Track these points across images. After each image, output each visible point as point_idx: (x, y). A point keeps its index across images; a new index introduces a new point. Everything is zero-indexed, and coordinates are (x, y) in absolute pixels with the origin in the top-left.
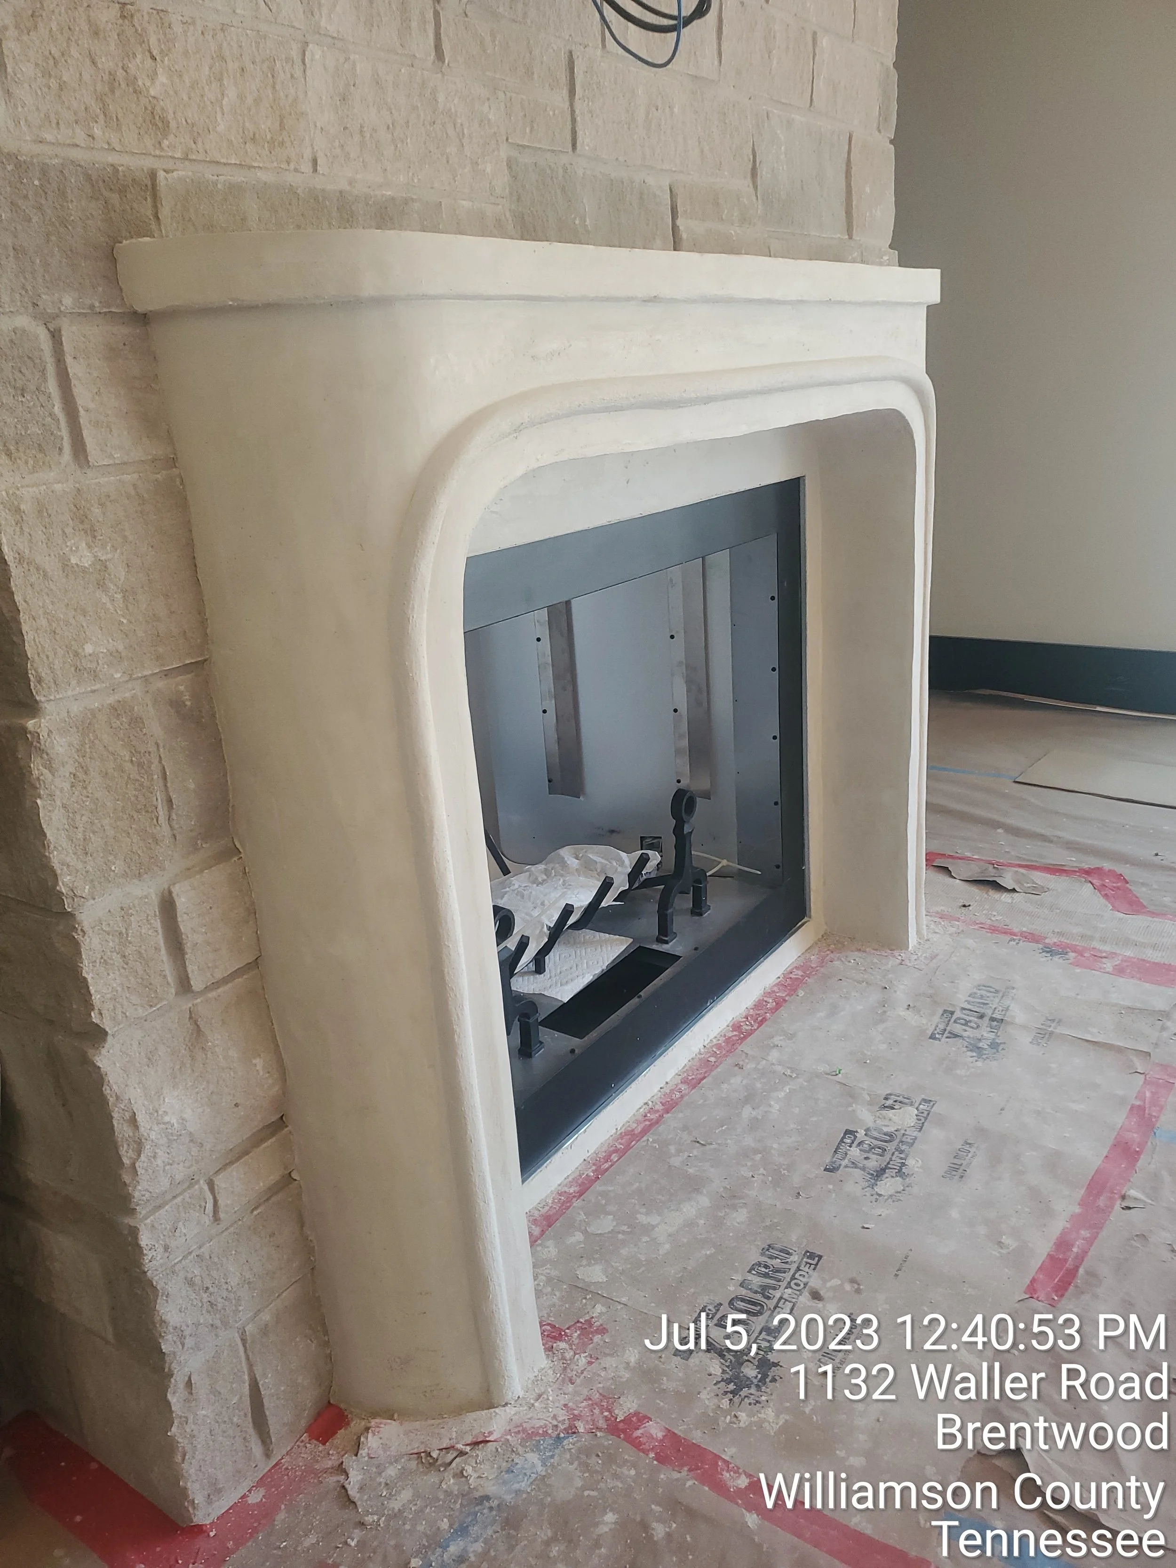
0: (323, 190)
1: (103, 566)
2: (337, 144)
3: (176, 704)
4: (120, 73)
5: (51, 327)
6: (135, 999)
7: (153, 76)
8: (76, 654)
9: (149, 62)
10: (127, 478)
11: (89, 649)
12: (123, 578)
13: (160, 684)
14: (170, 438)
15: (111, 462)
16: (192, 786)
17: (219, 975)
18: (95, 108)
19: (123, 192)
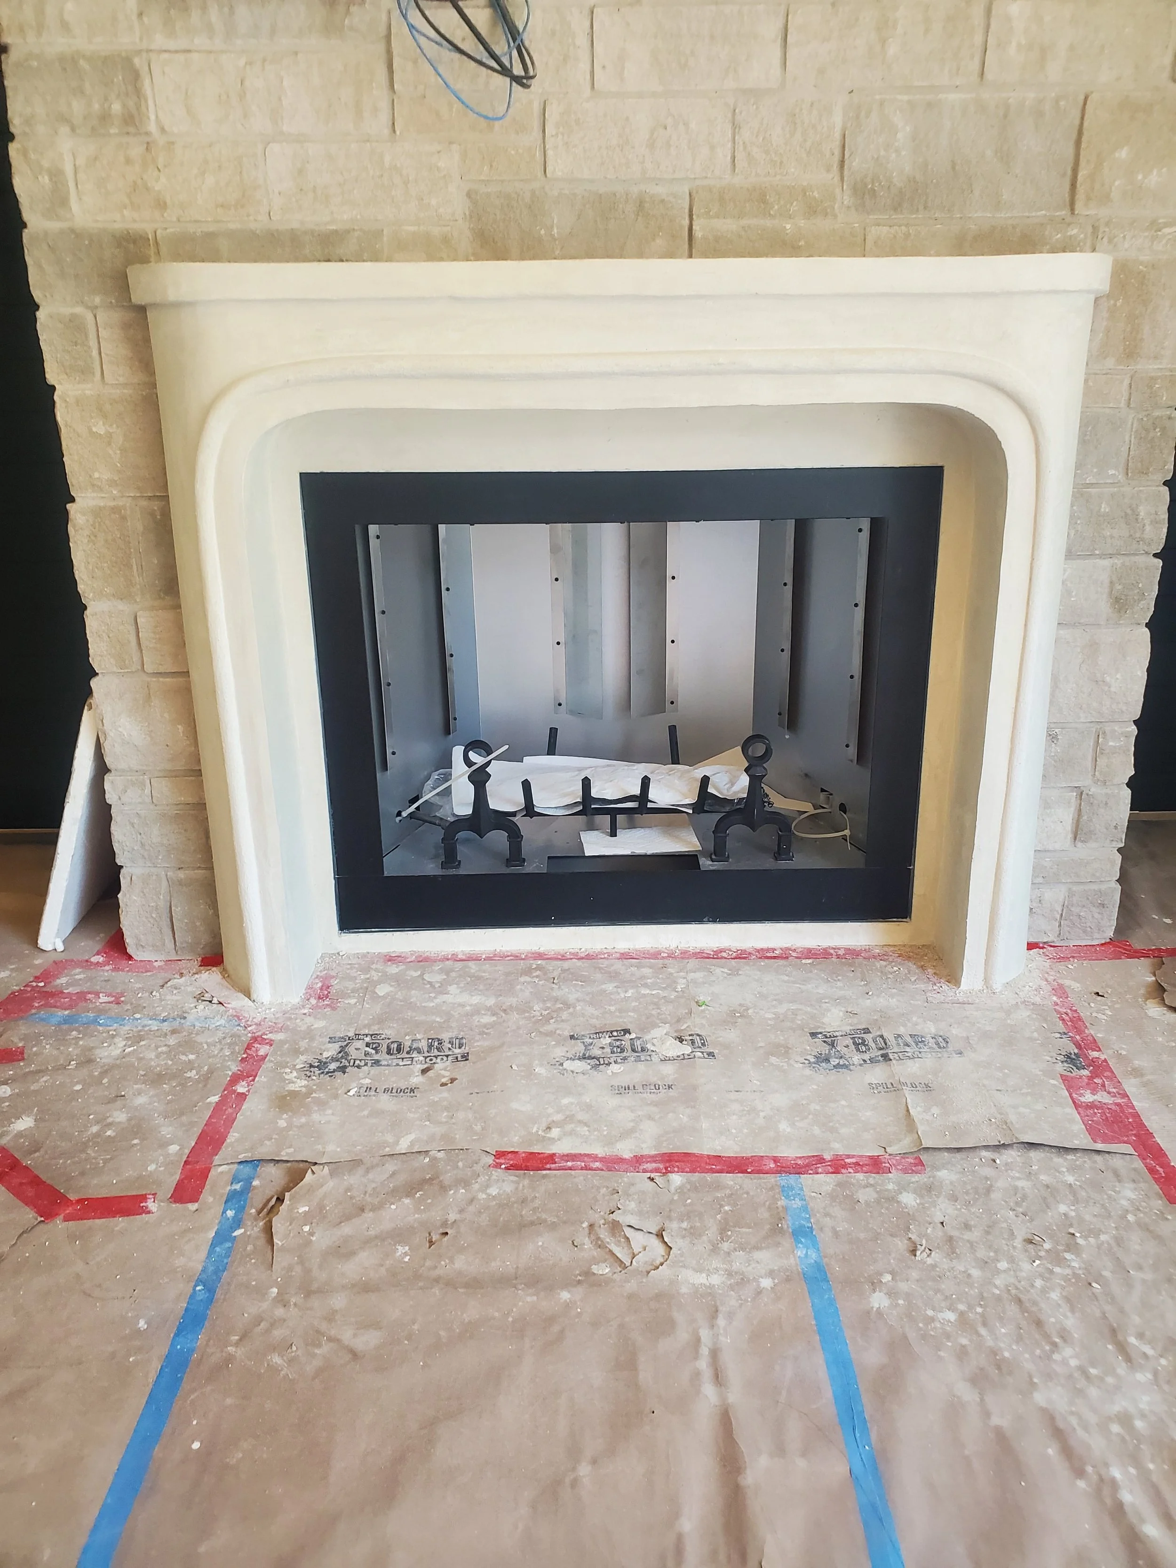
0: (277, 230)
1: (110, 435)
2: (294, 199)
3: (152, 514)
4: (139, 181)
5: (94, 312)
6: (112, 660)
7: (157, 180)
8: (90, 476)
9: (156, 172)
10: (125, 391)
11: (96, 475)
12: (121, 443)
13: (144, 503)
14: (153, 374)
15: (117, 382)
16: (156, 562)
17: (161, 670)
18: (127, 201)
19: (135, 242)
